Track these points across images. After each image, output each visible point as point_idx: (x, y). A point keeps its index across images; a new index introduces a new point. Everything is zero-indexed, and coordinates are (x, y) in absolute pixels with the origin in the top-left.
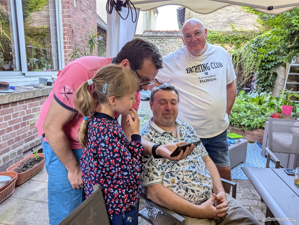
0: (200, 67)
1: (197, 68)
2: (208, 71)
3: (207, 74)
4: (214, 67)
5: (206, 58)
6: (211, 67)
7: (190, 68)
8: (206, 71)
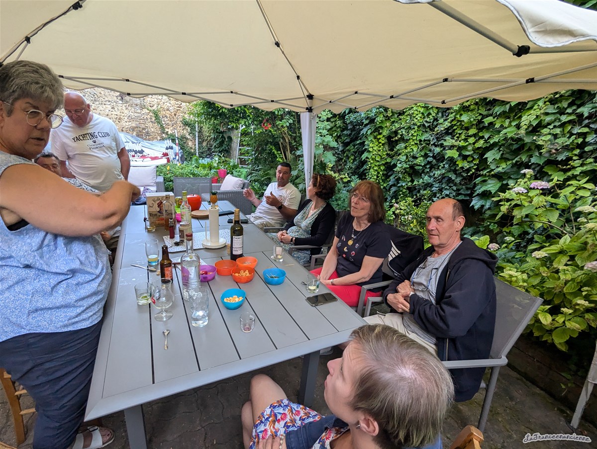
0: (88, 136)
1: (84, 136)
2: (95, 139)
3: (95, 142)
4: (101, 136)
5: (93, 127)
6: (98, 136)
7: (76, 137)
8: (94, 139)
